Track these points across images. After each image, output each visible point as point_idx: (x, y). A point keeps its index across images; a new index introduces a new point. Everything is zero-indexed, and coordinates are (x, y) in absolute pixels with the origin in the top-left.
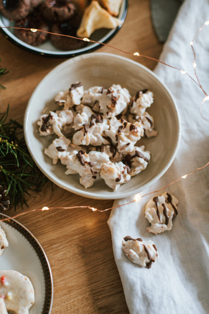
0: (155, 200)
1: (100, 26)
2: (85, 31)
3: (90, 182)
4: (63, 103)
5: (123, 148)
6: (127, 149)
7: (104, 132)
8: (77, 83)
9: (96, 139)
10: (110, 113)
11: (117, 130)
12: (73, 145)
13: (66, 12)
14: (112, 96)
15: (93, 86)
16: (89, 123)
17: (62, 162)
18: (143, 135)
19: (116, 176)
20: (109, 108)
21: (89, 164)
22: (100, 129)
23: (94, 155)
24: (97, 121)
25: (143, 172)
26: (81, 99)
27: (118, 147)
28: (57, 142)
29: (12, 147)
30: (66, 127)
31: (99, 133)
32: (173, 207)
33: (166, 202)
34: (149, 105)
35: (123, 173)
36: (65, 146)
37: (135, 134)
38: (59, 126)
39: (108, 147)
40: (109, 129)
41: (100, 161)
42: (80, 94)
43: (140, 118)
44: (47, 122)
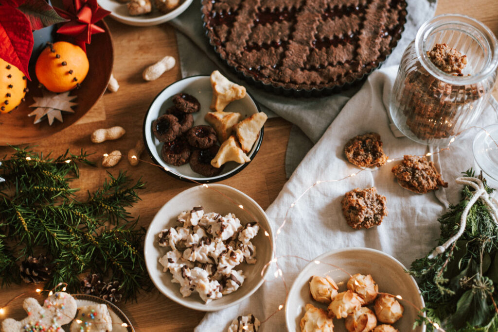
0: (240, 318)
1: (231, 159)
2: (216, 162)
3: (188, 292)
4: (183, 222)
5: (221, 270)
6: (224, 271)
7: (209, 253)
8: (200, 206)
9: (201, 257)
10: (217, 239)
11: (220, 253)
12: (182, 259)
13: (206, 142)
14: (222, 224)
15: (211, 212)
16: (198, 244)
17: (171, 271)
18: (242, 261)
19: (207, 292)
20: (217, 234)
21: (188, 278)
22: (206, 250)
23: (196, 271)
24: (205, 243)
25: (233, 292)
26: (199, 221)
27: (218, 268)
28: (170, 254)
29: (133, 252)
30: (181, 242)
31: (205, 253)
32: (254, 327)
33: (248, 322)
34: (252, 237)
35: (214, 290)
36: (175, 258)
37: (234, 259)
38: (174, 241)
39: (211, 266)
40: (214, 252)
41: (199, 277)
42: (198, 217)
43: (243, 246)
44: (166, 236)
